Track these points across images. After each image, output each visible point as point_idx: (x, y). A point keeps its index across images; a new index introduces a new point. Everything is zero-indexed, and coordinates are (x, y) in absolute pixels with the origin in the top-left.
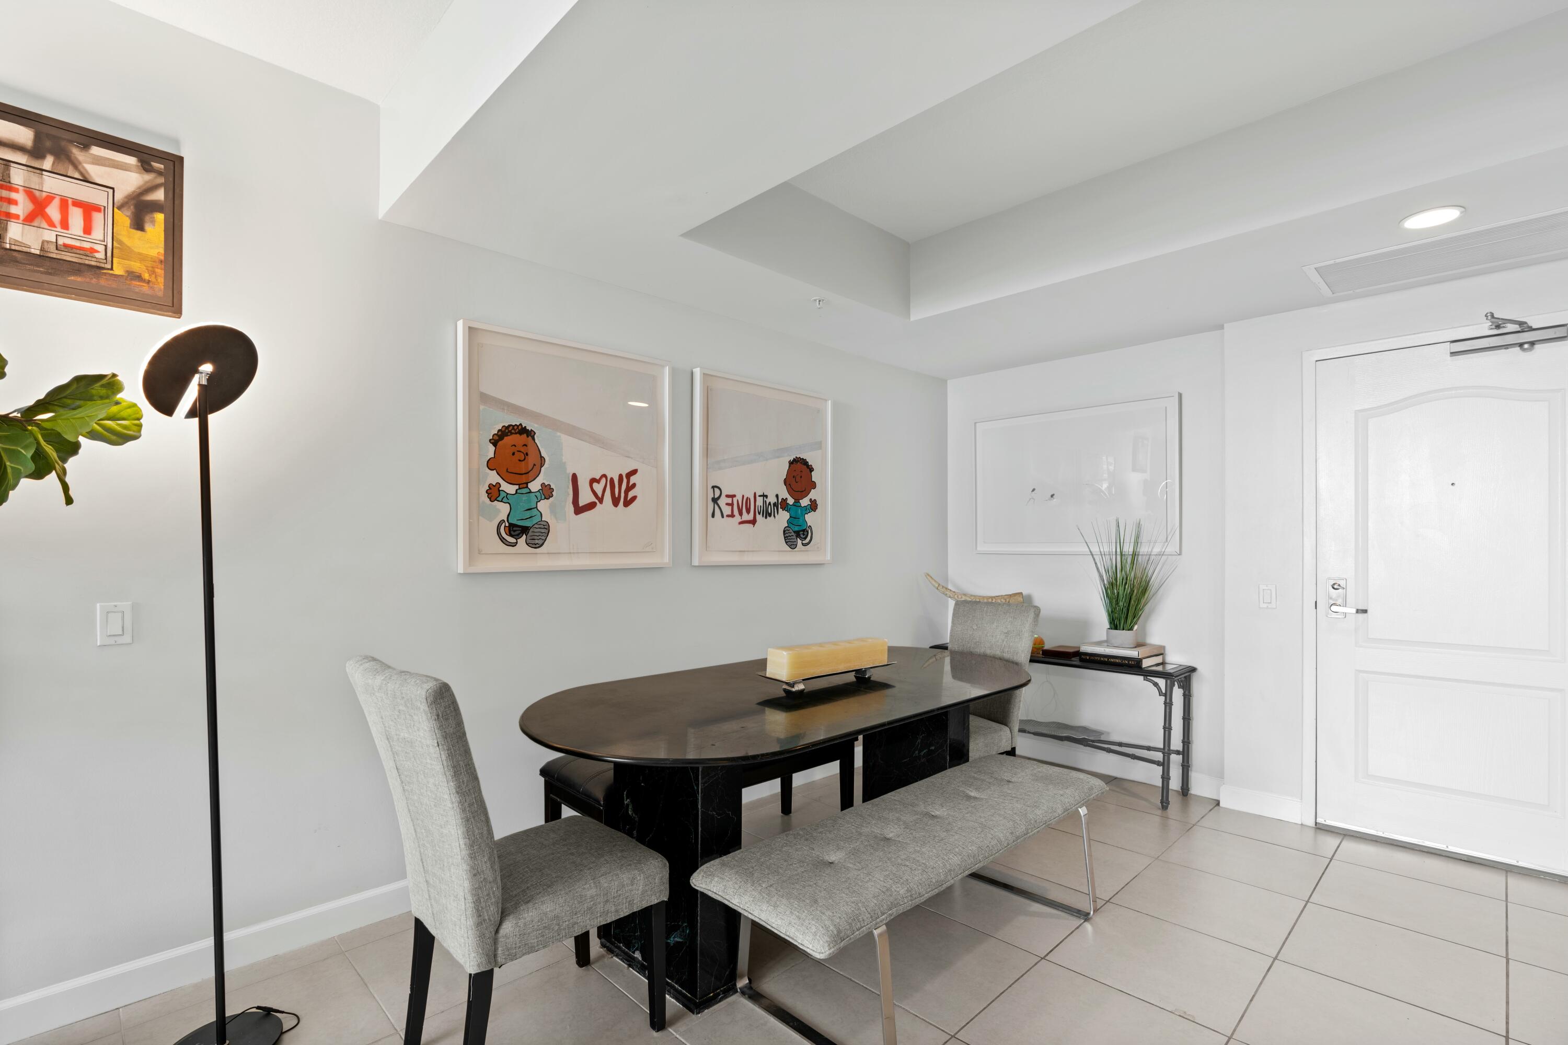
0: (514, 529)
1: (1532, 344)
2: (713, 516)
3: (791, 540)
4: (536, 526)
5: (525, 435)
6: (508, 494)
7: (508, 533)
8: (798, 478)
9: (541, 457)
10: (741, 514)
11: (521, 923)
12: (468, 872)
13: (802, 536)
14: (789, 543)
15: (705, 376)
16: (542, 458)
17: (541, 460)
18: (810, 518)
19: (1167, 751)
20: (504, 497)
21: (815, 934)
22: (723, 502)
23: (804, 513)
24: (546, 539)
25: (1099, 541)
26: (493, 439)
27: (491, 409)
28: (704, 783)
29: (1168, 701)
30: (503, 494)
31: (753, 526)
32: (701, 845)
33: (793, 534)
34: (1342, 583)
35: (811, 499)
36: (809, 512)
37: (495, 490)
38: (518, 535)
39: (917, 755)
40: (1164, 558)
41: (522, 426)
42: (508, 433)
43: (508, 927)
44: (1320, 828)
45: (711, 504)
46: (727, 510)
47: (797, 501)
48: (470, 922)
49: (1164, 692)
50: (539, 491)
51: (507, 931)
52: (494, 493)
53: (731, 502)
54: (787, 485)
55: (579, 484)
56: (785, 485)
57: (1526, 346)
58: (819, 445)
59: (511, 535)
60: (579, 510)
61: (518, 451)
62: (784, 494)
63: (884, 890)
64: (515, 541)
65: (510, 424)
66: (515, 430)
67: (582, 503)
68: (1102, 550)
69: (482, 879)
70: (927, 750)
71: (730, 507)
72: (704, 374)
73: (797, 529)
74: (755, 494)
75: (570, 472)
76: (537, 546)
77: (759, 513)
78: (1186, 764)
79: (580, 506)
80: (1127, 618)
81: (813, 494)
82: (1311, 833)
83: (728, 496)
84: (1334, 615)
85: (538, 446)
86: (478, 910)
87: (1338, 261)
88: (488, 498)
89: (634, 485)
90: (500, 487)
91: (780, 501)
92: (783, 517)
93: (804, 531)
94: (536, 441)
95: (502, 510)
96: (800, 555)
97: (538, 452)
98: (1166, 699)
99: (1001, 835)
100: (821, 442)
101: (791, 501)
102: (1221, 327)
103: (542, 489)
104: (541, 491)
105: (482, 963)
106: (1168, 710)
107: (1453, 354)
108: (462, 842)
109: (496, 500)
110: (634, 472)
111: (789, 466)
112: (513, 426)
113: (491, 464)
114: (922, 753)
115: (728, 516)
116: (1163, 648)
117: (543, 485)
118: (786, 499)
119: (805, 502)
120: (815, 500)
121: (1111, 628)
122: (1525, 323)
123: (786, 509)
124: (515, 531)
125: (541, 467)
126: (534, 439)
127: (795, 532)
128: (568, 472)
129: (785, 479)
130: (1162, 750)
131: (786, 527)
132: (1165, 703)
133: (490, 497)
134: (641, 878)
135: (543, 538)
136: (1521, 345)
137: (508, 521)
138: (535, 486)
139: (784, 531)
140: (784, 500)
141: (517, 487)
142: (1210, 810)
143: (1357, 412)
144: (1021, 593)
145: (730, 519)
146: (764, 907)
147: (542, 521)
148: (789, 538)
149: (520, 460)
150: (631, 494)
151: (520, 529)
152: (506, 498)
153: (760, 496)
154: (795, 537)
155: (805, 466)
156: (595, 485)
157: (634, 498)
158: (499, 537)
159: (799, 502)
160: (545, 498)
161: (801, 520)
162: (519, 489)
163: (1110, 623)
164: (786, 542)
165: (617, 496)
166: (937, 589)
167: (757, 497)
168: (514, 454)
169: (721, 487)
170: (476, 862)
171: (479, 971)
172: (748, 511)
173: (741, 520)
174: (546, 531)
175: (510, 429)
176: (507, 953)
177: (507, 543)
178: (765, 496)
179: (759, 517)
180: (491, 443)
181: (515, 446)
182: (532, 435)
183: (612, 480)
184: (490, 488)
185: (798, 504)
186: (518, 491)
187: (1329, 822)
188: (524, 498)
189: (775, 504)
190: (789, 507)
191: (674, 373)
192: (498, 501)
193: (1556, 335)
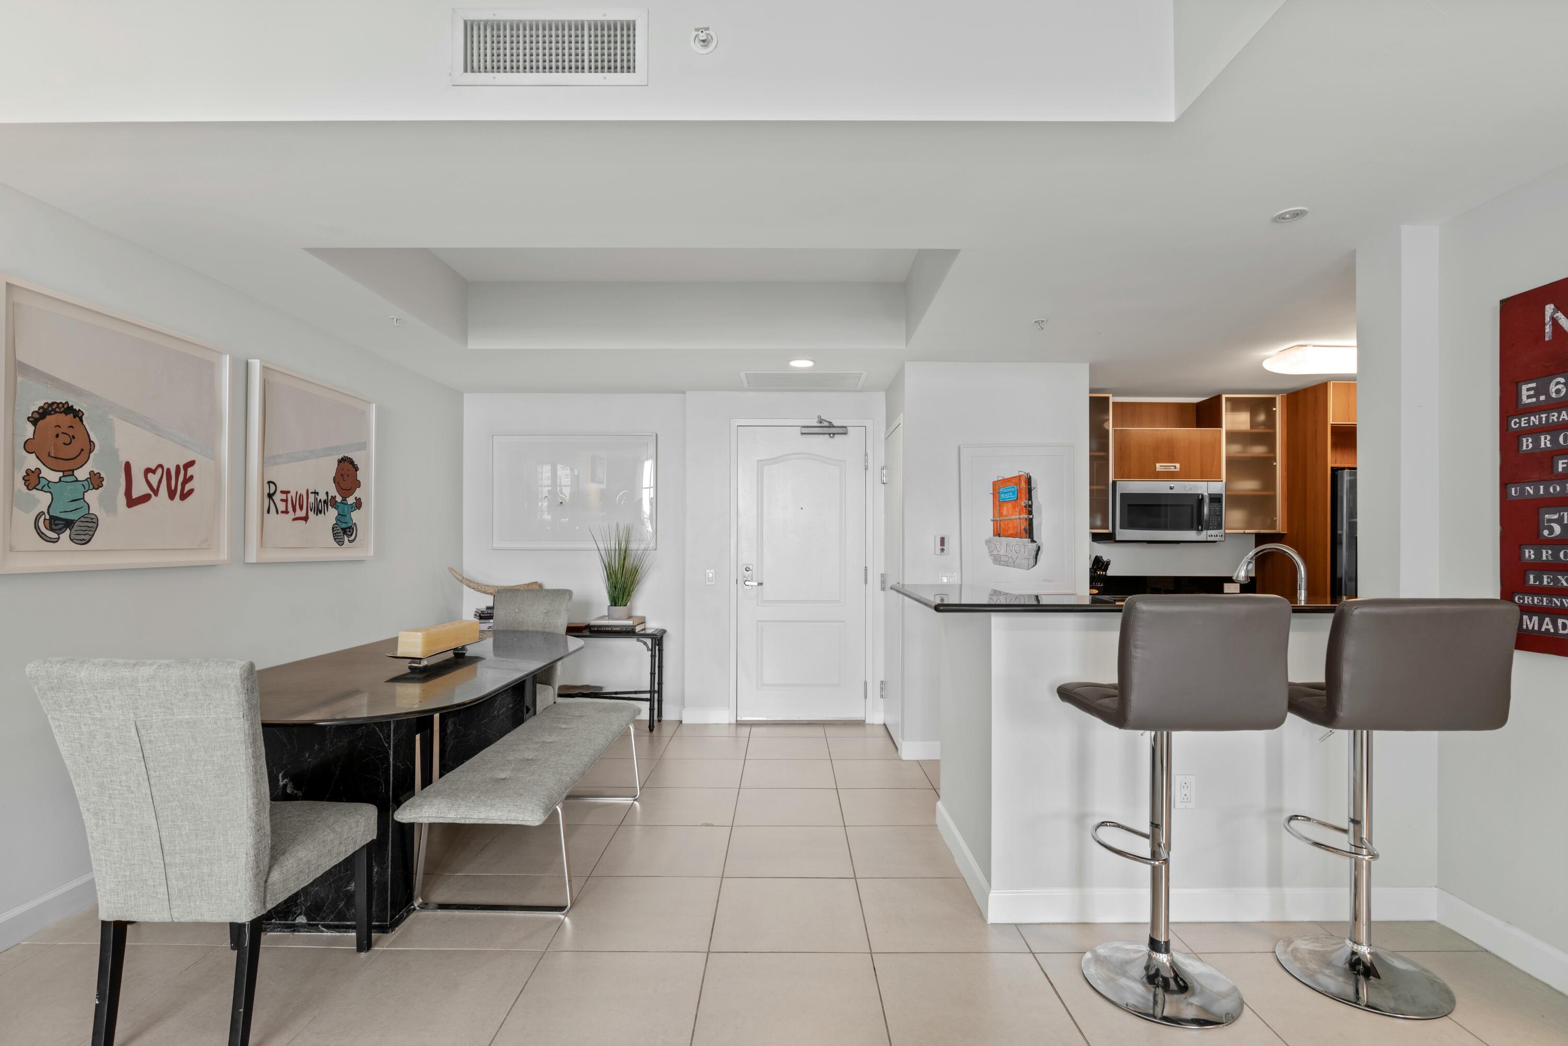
0: (56, 522)
1: (834, 434)
2: (268, 512)
3: (339, 537)
4: (83, 519)
5: (72, 415)
6: (49, 482)
7: (48, 528)
8: (345, 476)
9: (90, 441)
10: (294, 510)
11: (284, 869)
12: (253, 829)
13: (348, 533)
14: (337, 540)
15: (265, 369)
16: (92, 443)
17: (90, 445)
18: (356, 516)
19: (652, 692)
20: (45, 485)
21: (532, 811)
22: (278, 497)
23: (350, 510)
24: (94, 534)
25: (604, 539)
26: (32, 417)
27: (31, 382)
28: (394, 740)
29: (653, 654)
30: (43, 482)
31: (305, 522)
32: (393, 792)
33: (341, 531)
34: (751, 567)
35: (356, 498)
36: (355, 510)
37: (33, 479)
38: (60, 529)
39: (496, 714)
40: (648, 552)
41: (68, 404)
42: (51, 411)
43: (275, 876)
44: (739, 724)
45: (267, 500)
46: (281, 507)
47: (344, 499)
48: (250, 874)
49: (650, 648)
50: (86, 480)
51: (274, 879)
52: (32, 480)
53: (285, 498)
54: (336, 482)
55: (132, 473)
56: (334, 483)
57: (832, 435)
58: (363, 446)
59: (52, 530)
60: (132, 502)
61: (62, 433)
62: (333, 492)
63: (558, 780)
64: (57, 536)
65: (54, 401)
66: (60, 409)
67: (135, 494)
68: (606, 546)
69: (262, 834)
70: (505, 709)
71: (285, 503)
72: (264, 366)
73: (344, 526)
74: (308, 490)
75: (123, 459)
76: (84, 542)
77: (311, 510)
78: (660, 699)
79: (133, 498)
80: (623, 597)
81: (358, 493)
82: (733, 728)
83: (282, 492)
84: (746, 587)
85: (86, 429)
86: (257, 862)
87: (757, 372)
88: (26, 485)
89: (191, 477)
90: (40, 473)
91: (330, 498)
92: (332, 513)
93: (350, 528)
94: (84, 423)
95: (42, 500)
96: (347, 552)
97: (87, 436)
98: (652, 653)
99: (602, 742)
100: (365, 442)
101: (339, 499)
102: (684, 393)
103: (90, 478)
104: (89, 480)
105: (257, 909)
106: (653, 661)
107: (802, 434)
108: (250, 802)
109: (35, 488)
110: (192, 463)
111: (338, 465)
112: (58, 404)
113: (28, 446)
114: (501, 712)
115: (282, 512)
116: (644, 618)
117: (91, 473)
118: (335, 496)
119: (351, 500)
120: (360, 498)
121: (611, 605)
122: (831, 423)
123: (335, 506)
124: (56, 525)
125: (90, 453)
126: (81, 420)
127: (342, 529)
128: (120, 459)
129: (334, 477)
130: (650, 692)
131: (335, 524)
132: (652, 656)
133: (27, 483)
134: (362, 820)
135: (91, 533)
136: (830, 434)
137: (48, 513)
138: (82, 474)
139: (333, 528)
140: (334, 498)
141: (61, 474)
142: (678, 727)
143: (758, 461)
144: (537, 582)
145: (285, 514)
146: (482, 809)
147: (89, 514)
148: (337, 534)
149: (65, 444)
150: (188, 487)
151: (64, 522)
152: (47, 487)
153: (312, 493)
154: (342, 534)
155: (352, 465)
156: (150, 476)
157: (191, 491)
158: (37, 531)
159: (346, 500)
160: (94, 488)
161: (348, 517)
162: (64, 476)
163: (611, 602)
164: (335, 539)
165: (173, 488)
166: (461, 581)
167: (310, 494)
168: (57, 436)
169: (275, 482)
170: (260, 819)
171: (256, 917)
172: (301, 508)
173: (295, 517)
174: (96, 525)
175: (54, 407)
176: (274, 898)
177: (47, 539)
178: (316, 493)
179: (311, 514)
180: (29, 421)
181: (60, 427)
182: (80, 415)
183: (169, 471)
184: (28, 474)
185: (345, 502)
186: (62, 479)
187: (744, 719)
188: (69, 487)
189: (325, 502)
190: (338, 504)
191: (233, 362)
192: (37, 489)
193: (843, 431)
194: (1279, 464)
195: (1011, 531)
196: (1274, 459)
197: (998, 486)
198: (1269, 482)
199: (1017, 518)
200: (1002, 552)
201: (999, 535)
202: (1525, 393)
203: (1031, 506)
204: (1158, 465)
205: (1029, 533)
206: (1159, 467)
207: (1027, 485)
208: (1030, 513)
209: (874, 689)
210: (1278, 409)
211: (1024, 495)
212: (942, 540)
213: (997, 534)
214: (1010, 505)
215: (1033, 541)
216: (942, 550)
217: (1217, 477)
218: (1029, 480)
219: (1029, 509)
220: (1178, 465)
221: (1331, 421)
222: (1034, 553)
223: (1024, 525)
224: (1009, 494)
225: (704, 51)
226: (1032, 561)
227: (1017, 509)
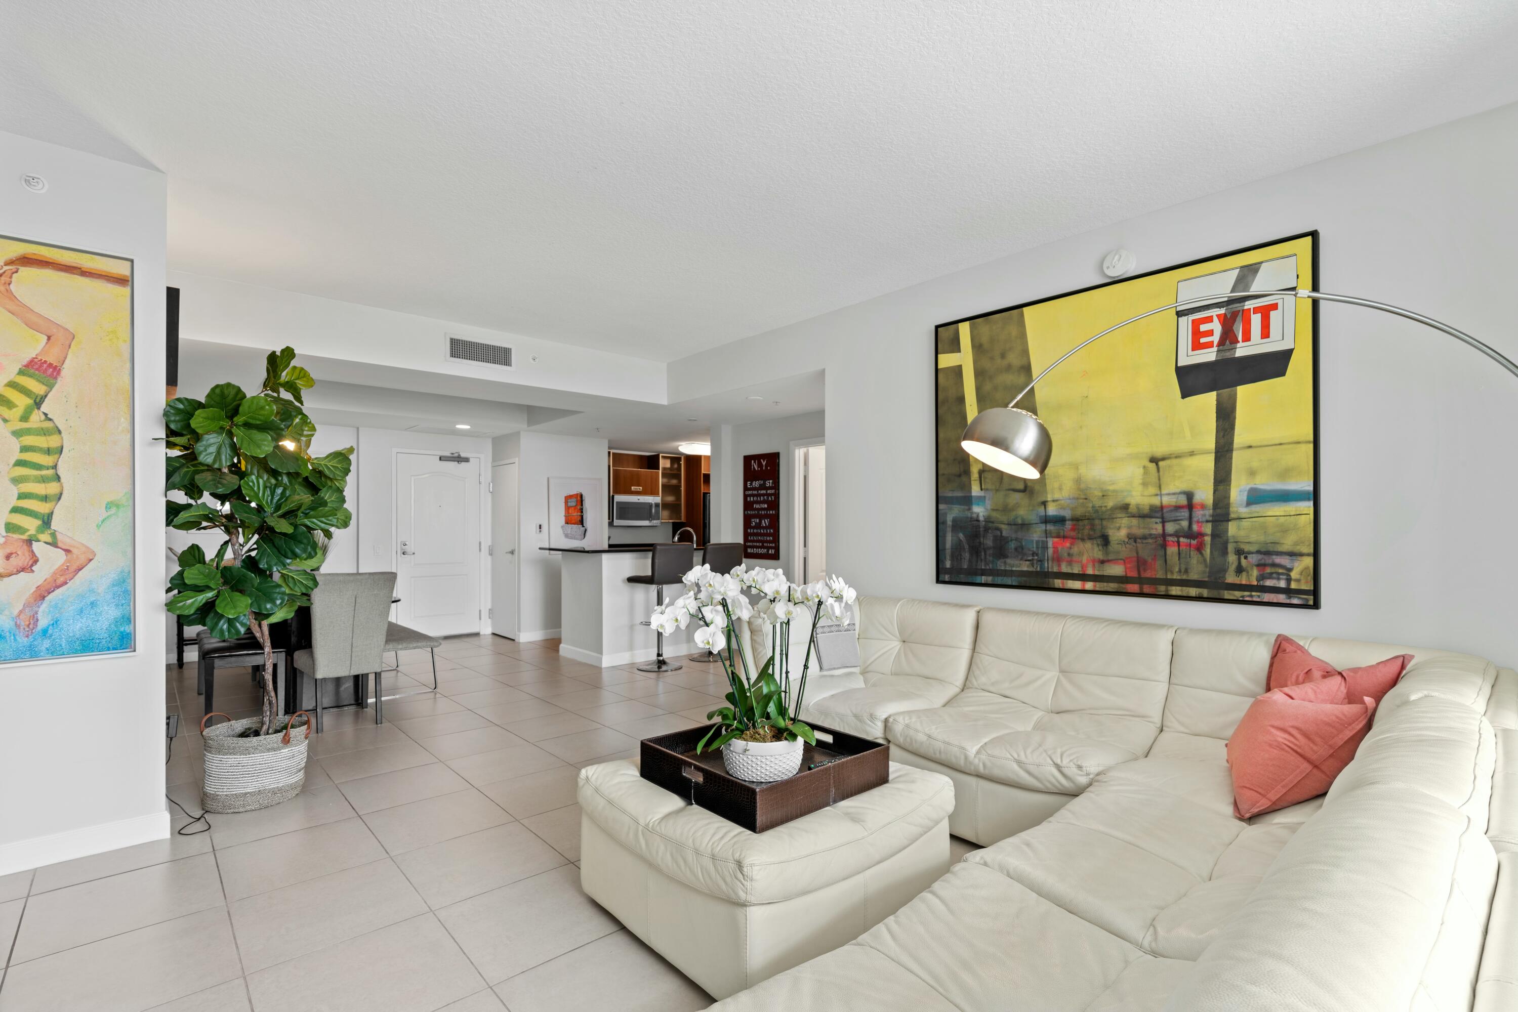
1: (461, 462)
34: (407, 543)
102: (358, 428)
107: (441, 460)
122: (459, 455)
136: (459, 461)
193: (467, 460)
194: (683, 489)
195: (573, 522)
196: (681, 486)
197: (568, 498)
198: (678, 498)
199: (576, 514)
200: (569, 532)
201: (568, 523)
202: (748, 484)
203: (582, 509)
204: (632, 488)
205: (581, 522)
206: (633, 488)
207: (580, 498)
208: (582, 512)
209: (485, 614)
210: (682, 462)
211: (579, 503)
212: (540, 526)
213: (567, 523)
214: (573, 508)
215: (583, 526)
216: (540, 531)
217: (656, 494)
218: (581, 496)
219: (581, 511)
220: (641, 488)
221: (703, 472)
222: (583, 532)
223: (579, 518)
224: (572, 503)
225: (534, 363)
226: (583, 536)
227: (576, 510)
